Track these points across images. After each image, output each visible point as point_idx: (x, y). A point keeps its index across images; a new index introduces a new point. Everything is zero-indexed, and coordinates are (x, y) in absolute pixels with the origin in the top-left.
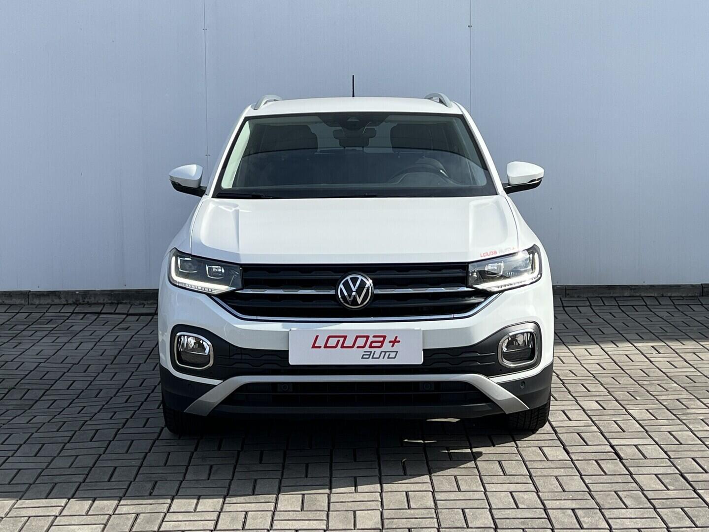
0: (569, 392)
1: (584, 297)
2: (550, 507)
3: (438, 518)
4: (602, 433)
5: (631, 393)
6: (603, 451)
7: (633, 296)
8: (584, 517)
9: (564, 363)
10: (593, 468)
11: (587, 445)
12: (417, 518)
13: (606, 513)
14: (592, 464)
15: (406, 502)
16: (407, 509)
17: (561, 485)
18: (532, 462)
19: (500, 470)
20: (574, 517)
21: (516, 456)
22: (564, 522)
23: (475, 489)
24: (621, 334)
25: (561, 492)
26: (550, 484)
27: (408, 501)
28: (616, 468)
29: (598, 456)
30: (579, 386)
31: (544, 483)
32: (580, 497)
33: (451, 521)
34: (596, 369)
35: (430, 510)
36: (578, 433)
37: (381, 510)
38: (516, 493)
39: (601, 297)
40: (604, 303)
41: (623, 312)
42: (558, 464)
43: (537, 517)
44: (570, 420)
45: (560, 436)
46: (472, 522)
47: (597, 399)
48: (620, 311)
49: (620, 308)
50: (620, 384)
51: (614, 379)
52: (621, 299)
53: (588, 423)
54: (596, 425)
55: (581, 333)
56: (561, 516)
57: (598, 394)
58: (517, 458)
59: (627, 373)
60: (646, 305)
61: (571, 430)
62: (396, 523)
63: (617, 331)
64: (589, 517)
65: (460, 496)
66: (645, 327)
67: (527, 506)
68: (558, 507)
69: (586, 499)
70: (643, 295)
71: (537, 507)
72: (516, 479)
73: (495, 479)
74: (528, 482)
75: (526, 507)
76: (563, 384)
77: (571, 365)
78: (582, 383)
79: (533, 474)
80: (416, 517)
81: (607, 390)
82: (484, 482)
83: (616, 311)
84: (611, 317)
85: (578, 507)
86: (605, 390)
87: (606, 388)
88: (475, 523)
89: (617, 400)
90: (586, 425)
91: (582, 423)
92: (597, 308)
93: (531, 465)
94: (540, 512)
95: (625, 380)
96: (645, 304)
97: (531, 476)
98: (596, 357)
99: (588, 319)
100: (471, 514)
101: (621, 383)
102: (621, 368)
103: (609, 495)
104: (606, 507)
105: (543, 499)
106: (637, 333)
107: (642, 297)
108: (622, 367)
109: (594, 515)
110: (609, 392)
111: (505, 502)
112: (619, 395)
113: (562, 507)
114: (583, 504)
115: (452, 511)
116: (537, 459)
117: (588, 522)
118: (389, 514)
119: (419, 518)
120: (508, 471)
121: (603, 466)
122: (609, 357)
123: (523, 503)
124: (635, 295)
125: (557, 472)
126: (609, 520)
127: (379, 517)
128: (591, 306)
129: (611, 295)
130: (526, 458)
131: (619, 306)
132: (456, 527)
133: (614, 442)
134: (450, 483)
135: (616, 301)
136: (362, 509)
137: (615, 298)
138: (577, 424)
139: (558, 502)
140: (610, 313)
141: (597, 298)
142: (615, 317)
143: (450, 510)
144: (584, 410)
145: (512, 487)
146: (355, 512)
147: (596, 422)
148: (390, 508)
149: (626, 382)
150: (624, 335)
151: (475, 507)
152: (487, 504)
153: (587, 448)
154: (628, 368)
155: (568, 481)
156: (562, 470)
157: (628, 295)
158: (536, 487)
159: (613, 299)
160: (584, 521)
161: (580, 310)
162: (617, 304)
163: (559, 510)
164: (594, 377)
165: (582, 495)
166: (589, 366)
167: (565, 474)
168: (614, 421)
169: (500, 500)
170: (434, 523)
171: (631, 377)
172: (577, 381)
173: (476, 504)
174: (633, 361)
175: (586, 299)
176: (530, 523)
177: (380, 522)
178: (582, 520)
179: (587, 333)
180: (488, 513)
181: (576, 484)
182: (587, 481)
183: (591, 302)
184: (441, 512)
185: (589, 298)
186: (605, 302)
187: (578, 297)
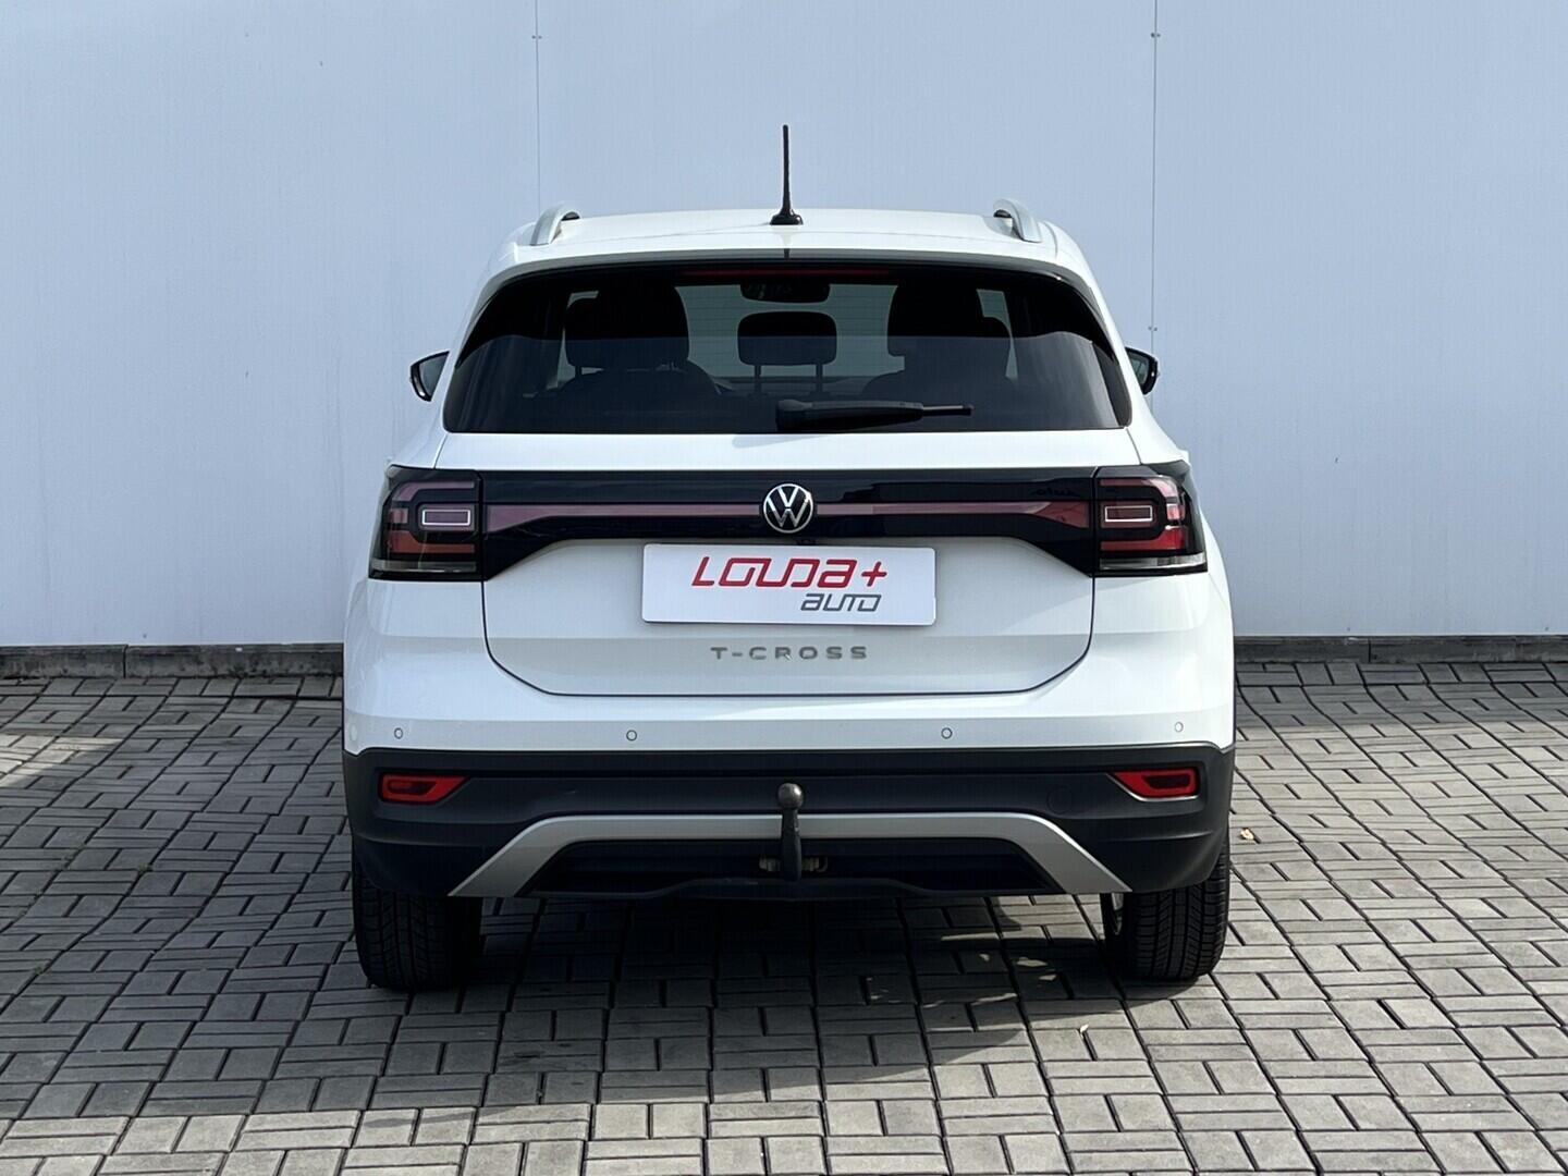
0: (1418, 879)
1: (1411, 664)
2: (1428, 1128)
3: (1186, 1150)
4: (1509, 968)
5: (1555, 880)
6: (1520, 1007)
7: (1525, 662)
8: (1505, 1148)
9: (1390, 814)
10: (1501, 1044)
11: (1483, 994)
12: (1141, 1150)
13: (1550, 1137)
14: (1500, 1034)
15: (1110, 1118)
16: (1113, 1132)
17: (1440, 1081)
18: (1369, 1032)
19: (1302, 1049)
20: (1483, 1148)
21: (1330, 1019)
22: (1464, 1159)
23: (1254, 1089)
24: (1509, 749)
25: (1444, 1096)
26: (1417, 1079)
27: (1114, 1114)
28: (1554, 1044)
29: (1513, 1019)
30: (1435, 865)
31: (1404, 1075)
32: (1488, 1107)
33: (1218, 1157)
34: (1462, 827)
35: (1167, 1133)
36: (1457, 969)
37: (1058, 1133)
38: (1348, 1098)
39: (1450, 664)
40: (1458, 678)
41: (1503, 696)
42: (1426, 1037)
43: (1403, 1148)
44: (1434, 941)
45: (1419, 974)
46: (1263, 1159)
47: (1485, 893)
48: (1495, 694)
49: (1495, 689)
50: (1527, 861)
51: (1512, 850)
52: (1495, 667)
53: (1475, 947)
54: (1492, 951)
55: (1417, 747)
56: (1454, 1145)
57: (1481, 882)
58: (1332, 1023)
59: (1536, 837)
60: (1554, 683)
61: (1442, 961)
62: (1099, 1161)
63: (1499, 741)
64: (1516, 1148)
65: (1224, 1103)
66: (1559, 732)
67: (1376, 1124)
68: (1447, 1128)
69: (1504, 1111)
70: (1545, 658)
71: (1399, 1127)
72: (1340, 1068)
73: (1293, 1069)
74: (1368, 1074)
75: (1373, 1127)
76: (1400, 860)
77: (1407, 819)
78: (1442, 859)
79: (1377, 1058)
80: (1139, 1147)
81: (1502, 874)
82: (1272, 1074)
83: (1486, 694)
84: (1477, 708)
85: (1489, 1127)
86: (1497, 875)
87: (1496, 871)
88: (1269, 1160)
89: (1527, 898)
90: (1471, 951)
91: (1460, 948)
92: (1443, 688)
93: (1368, 1037)
94: (1408, 1138)
95: (1535, 853)
96: (1551, 679)
97: (1371, 1062)
98: (1461, 802)
99: (1426, 714)
100: (1258, 1141)
101: (1528, 858)
102: (1521, 825)
103: (1551, 1100)
104: (1549, 1127)
105: (1409, 1110)
106: (1544, 747)
107: (1544, 664)
108: (1524, 823)
109: (1525, 1144)
110: (1506, 879)
111: (1328, 1116)
112: (1531, 884)
113: (1455, 1128)
114: (1499, 1121)
115: (1214, 1135)
116: (1377, 1026)
117: (1516, 1159)
118: (1079, 1141)
119: (1147, 1150)
120: (1318, 1051)
121: (1524, 1039)
122: (1490, 802)
123: (1367, 1119)
124: (1527, 658)
125: (1428, 1054)
126: (1559, 1153)
127: (1059, 1148)
128: (1428, 683)
129: (1474, 659)
130: (1353, 1025)
131: (1492, 684)
132: (1231, 1168)
133: (1540, 988)
134: (1197, 1077)
135: (1486, 672)
136: (1016, 1131)
137: (1481, 665)
138: (1451, 948)
139: (1444, 1117)
140: (1475, 701)
141: (1441, 666)
142: (1487, 709)
143: (1210, 1134)
144: (1459, 919)
145: (1336, 1086)
146: (1001, 1138)
147: (1492, 945)
148: (1078, 1129)
149: (1538, 856)
150: (1515, 749)
151: (1263, 1127)
152: (1289, 1121)
153: (1481, 1002)
154: (1538, 824)
155: (1456, 1074)
156: (1439, 1048)
157: (1512, 659)
158: (1387, 1086)
159: (1477, 667)
160: (1507, 1157)
161: (1406, 693)
162: (1487, 680)
163: (1449, 1134)
164: (1466, 846)
165: (1492, 1101)
166: (1450, 821)
167: (1446, 1058)
168: (1531, 942)
169: (1316, 1112)
170: (1181, 1160)
171: (1547, 846)
172: (1431, 856)
173: (1265, 1120)
174: (1546, 811)
175: (1417, 668)
176: (1392, 1161)
177: (1063, 1158)
178: (1501, 1153)
179: (1431, 746)
180: (1295, 1138)
181: (1471, 1078)
182: (1496, 1072)
183: (1428, 675)
184: (1191, 1137)
185: (1423, 666)
186: (1461, 676)
187: (1398, 662)
